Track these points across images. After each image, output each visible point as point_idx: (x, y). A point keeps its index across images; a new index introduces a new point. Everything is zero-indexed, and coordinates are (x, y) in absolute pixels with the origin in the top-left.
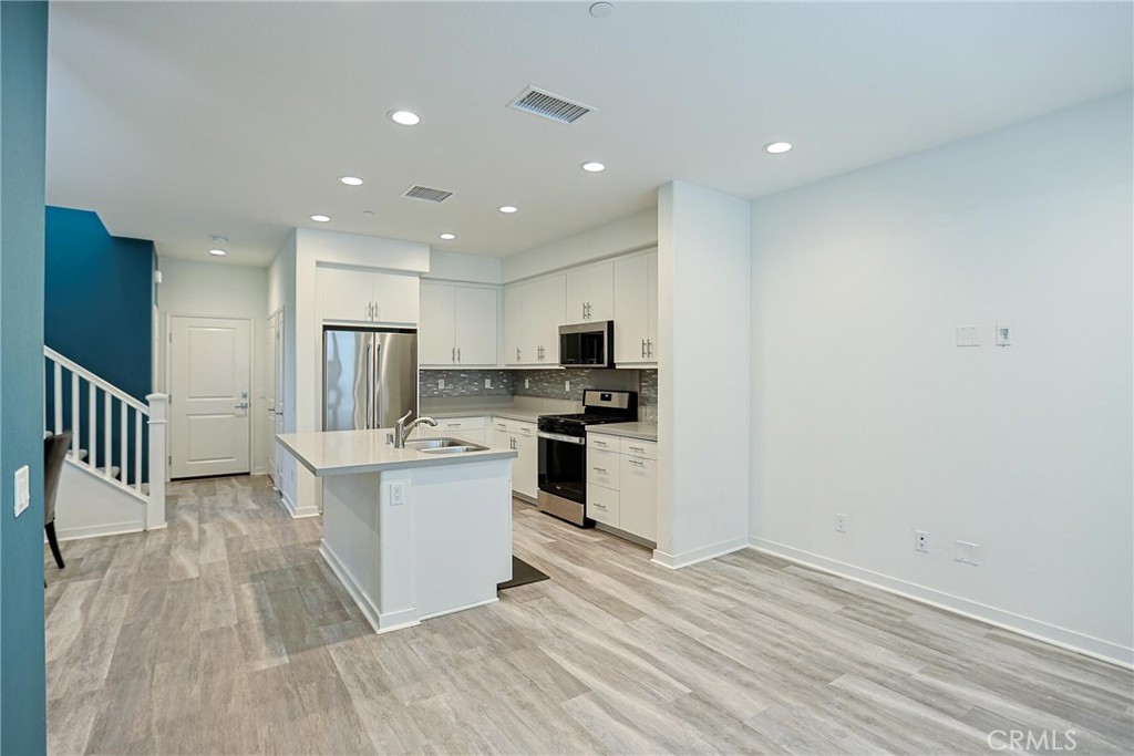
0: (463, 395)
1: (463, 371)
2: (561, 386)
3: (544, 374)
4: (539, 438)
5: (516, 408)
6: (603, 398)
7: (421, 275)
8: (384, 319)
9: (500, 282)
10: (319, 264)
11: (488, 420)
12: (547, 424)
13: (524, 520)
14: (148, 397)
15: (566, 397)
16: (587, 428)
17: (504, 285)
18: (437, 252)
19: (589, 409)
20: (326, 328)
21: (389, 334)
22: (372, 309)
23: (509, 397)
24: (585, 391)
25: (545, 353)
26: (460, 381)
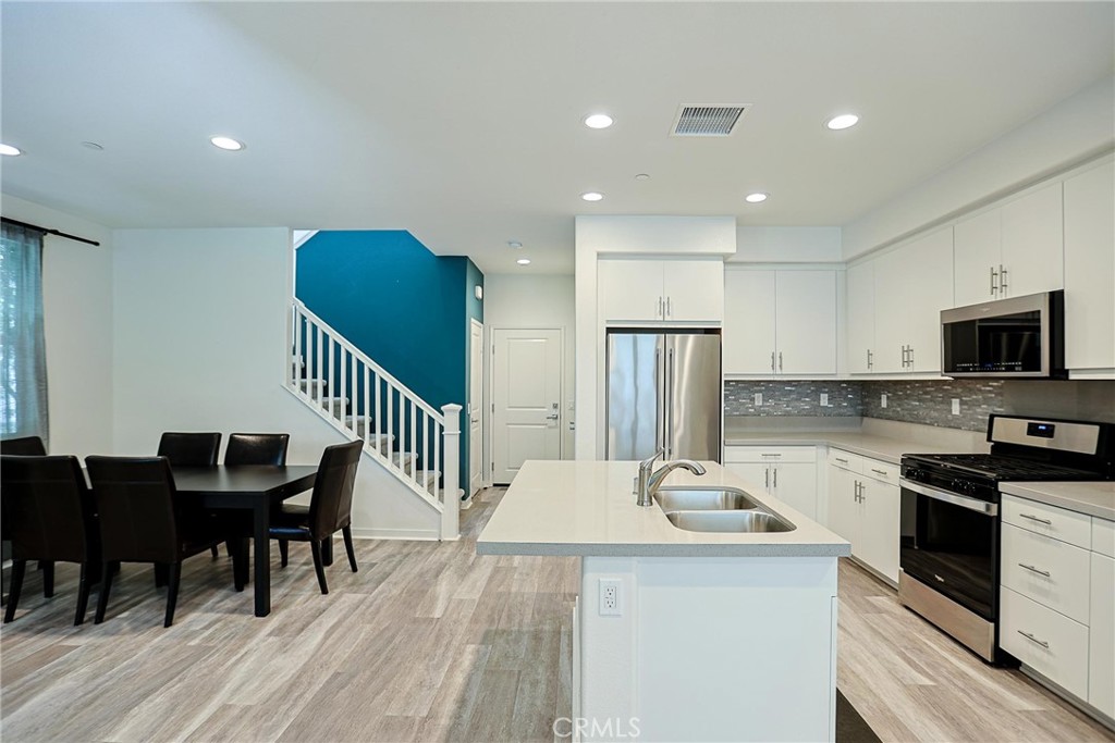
0: (787, 414)
1: (789, 383)
2: (945, 407)
3: (913, 388)
4: (903, 489)
5: (866, 435)
6: (1033, 430)
7: (726, 259)
8: (679, 316)
9: (840, 259)
10: (600, 256)
11: (822, 451)
12: (917, 468)
13: (873, 617)
14: (442, 408)
15: (954, 424)
16: (1002, 486)
17: (847, 263)
18: (747, 224)
19: (1001, 449)
20: (610, 330)
21: (691, 337)
22: (664, 306)
23: (858, 418)
24: (992, 417)
25: (915, 356)
26: (785, 396)
